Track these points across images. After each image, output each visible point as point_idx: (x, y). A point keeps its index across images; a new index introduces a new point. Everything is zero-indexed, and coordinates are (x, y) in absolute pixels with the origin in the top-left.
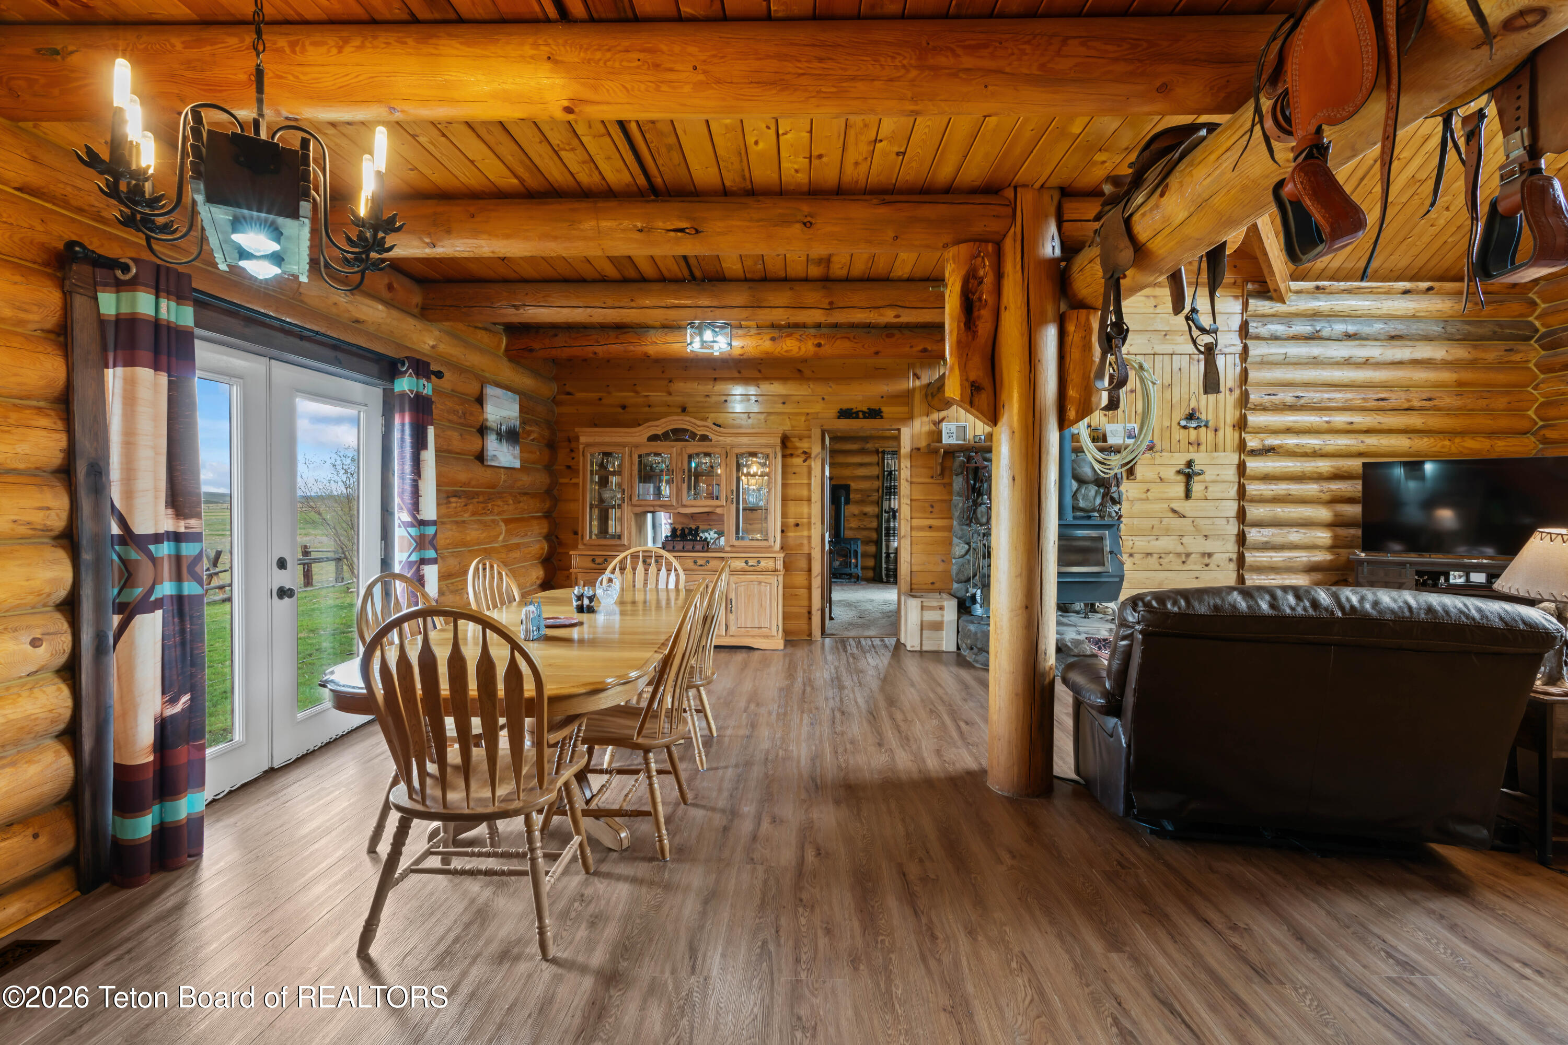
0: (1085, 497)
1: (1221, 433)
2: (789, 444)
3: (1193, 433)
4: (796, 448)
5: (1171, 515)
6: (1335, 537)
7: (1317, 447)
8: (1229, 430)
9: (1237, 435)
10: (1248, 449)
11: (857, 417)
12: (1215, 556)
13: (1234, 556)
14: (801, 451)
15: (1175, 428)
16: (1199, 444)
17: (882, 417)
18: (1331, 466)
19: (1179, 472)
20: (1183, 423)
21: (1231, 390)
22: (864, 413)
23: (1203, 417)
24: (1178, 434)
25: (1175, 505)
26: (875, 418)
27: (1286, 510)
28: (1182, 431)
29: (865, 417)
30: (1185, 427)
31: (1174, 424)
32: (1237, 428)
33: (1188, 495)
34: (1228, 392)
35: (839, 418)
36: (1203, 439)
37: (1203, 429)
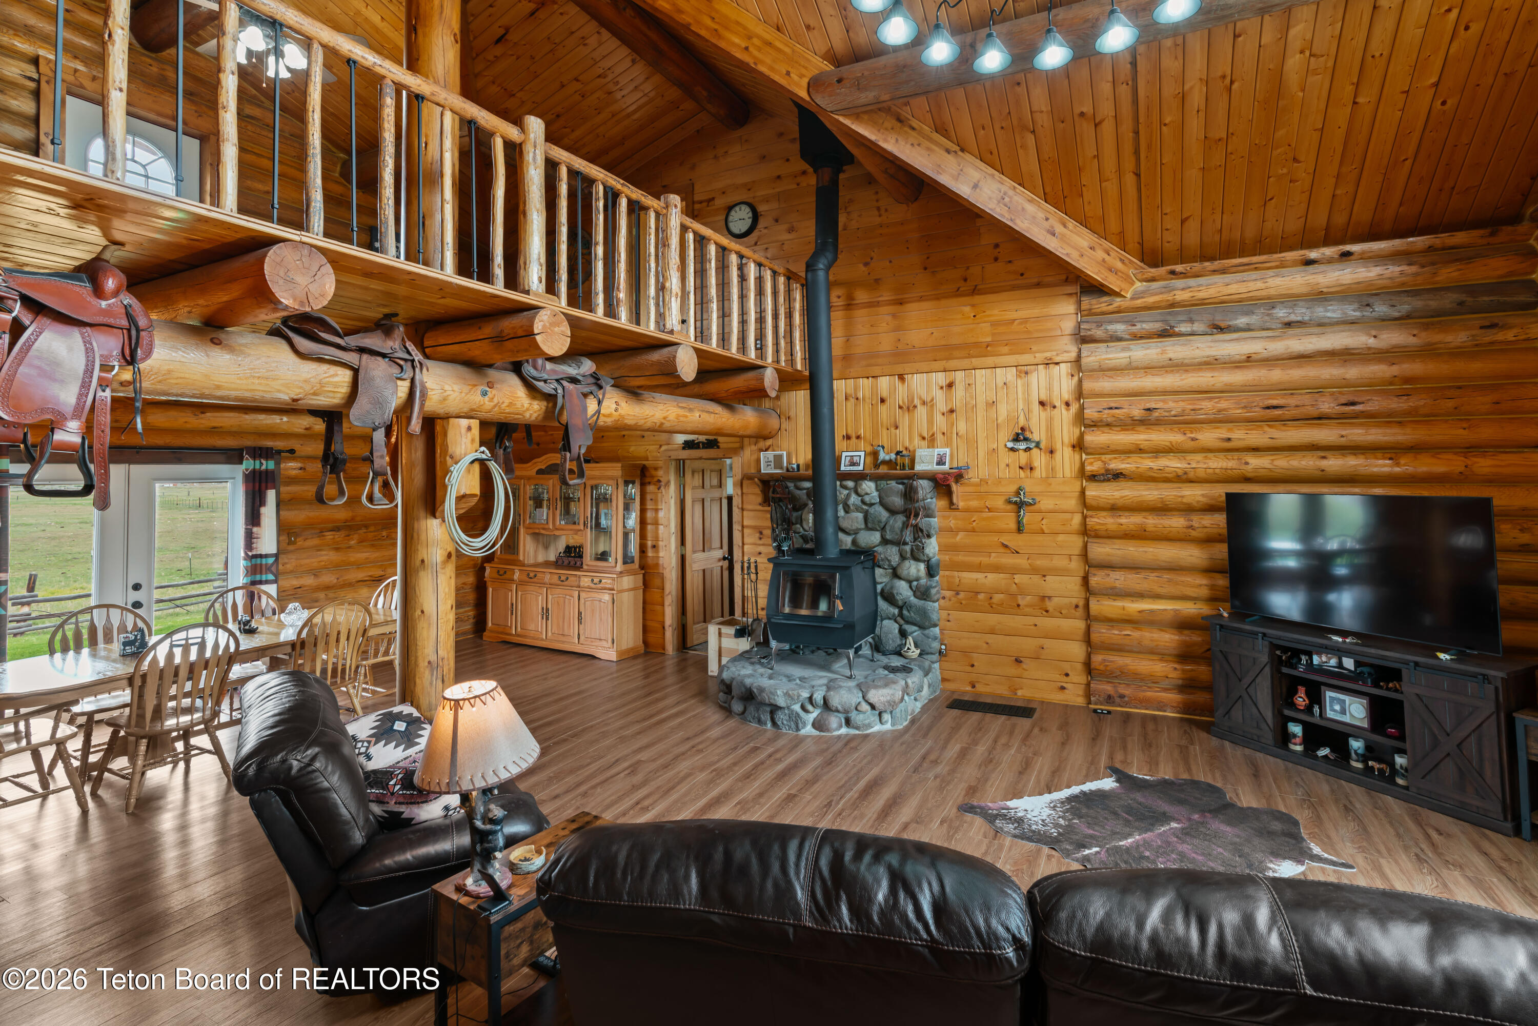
0: (892, 530)
1: (1058, 455)
2: (647, 474)
3: (1023, 458)
4: (653, 477)
5: (1002, 550)
6: (1212, 587)
7: (1180, 472)
8: (1068, 451)
9: (1077, 457)
10: (1088, 474)
11: (698, 448)
12: (1055, 600)
13: (1081, 603)
14: (655, 479)
15: (1002, 452)
16: (1031, 469)
17: (718, 447)
18: (1203, 495)
19: (1009, 502)
20: (1010, 445)
21: (1067, 404)
22: (703, 443)
23: (1035, 437)
24: (1006, 458)
25: (1005, 539)
26: (712, 447)
27: (1142, 549)
28: (1011, 453)
29: (704, 448)
30: (1012, 449)
31: (1001, 446)
32: (1077, 449)
33: (1020, 529)
34: (1064, 407)
35: (684, 448)
36: (1036, 464)
37: (1035, 451)
